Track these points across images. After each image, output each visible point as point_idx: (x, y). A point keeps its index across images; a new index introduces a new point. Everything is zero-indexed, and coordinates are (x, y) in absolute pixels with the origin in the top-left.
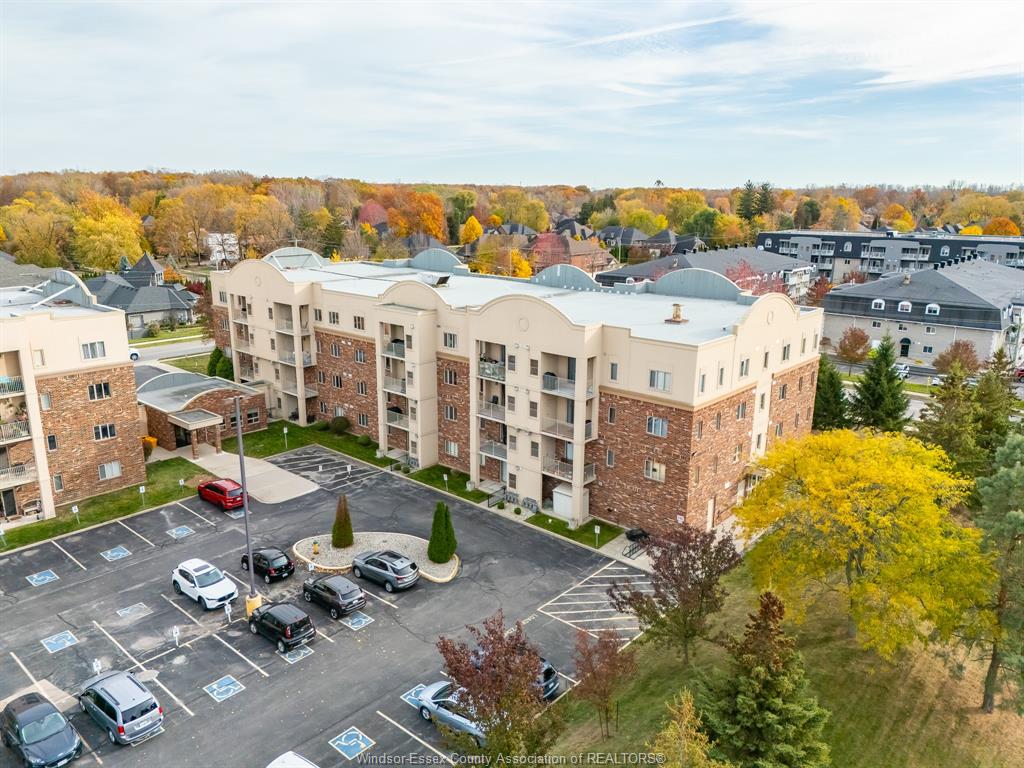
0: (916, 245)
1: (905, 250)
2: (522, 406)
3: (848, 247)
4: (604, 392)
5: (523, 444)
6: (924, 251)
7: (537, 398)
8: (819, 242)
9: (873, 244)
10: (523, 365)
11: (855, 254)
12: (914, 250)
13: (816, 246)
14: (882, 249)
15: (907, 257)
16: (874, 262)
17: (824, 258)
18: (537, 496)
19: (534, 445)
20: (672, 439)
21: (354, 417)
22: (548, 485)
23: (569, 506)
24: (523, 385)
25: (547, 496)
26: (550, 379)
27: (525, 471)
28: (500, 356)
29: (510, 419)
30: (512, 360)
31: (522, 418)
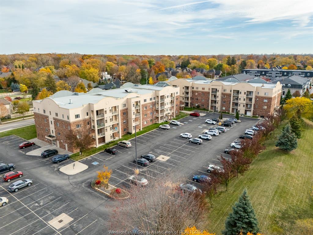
0: (279, 72)
1: (276, 74)
2: (242, 99)
3: (263, 73)
4: (256, 96)
5: (242, 105)
6: (281, 74)
7: (245, 98)
8: (257, 72)
9: (269, 72)
10: (243, 93)
11: (265, 75)
12: (278, 74)
13: (256, 73)
14: (271, 73)
15: (277, 75)
16: (269, 76)
17: (258, 75)
18: (244, 114)
19: (244, 105)
20: (268, 102)
21: (200, 105)
22: (246, 111)
23: (249, 114)
24: (242, 96)
25: (246, 113)
26: (247, 95)
27: (242, 109)
28: (238, 92)
29: (239, 102)
30: (241, 92)
31: (242, 101)
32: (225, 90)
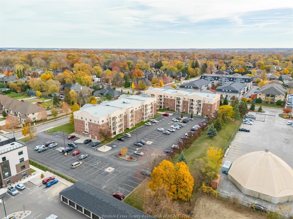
0: (227, 78)
1: (225, 79)
2: (195, 105)
3: (216, 78)
4: (203, 103)
5: (195, 109)
6: (228, 79)
7: (197, 104)
8: (212, 77)
9: (220, 78)
10: (195, 101)
11: (218, 80)
12: (227, 79)
13: (211, 78)
14: (222, 79)
15: (226, 80)
16: (221, 81)
17: (212, 80)
18: (196, 114)
19: (196, 109)
20: (210, 107)
21: (170, 108)
22: (198, 112)
23: (200, 114)
24: (195, 103)
25: (197, 114)
26: (198, 102)
27: (195, 111)
28: (192, 100)
29: (193, 106)
30: (194, 101)
31: (195, 106)
32: (185, 99)
